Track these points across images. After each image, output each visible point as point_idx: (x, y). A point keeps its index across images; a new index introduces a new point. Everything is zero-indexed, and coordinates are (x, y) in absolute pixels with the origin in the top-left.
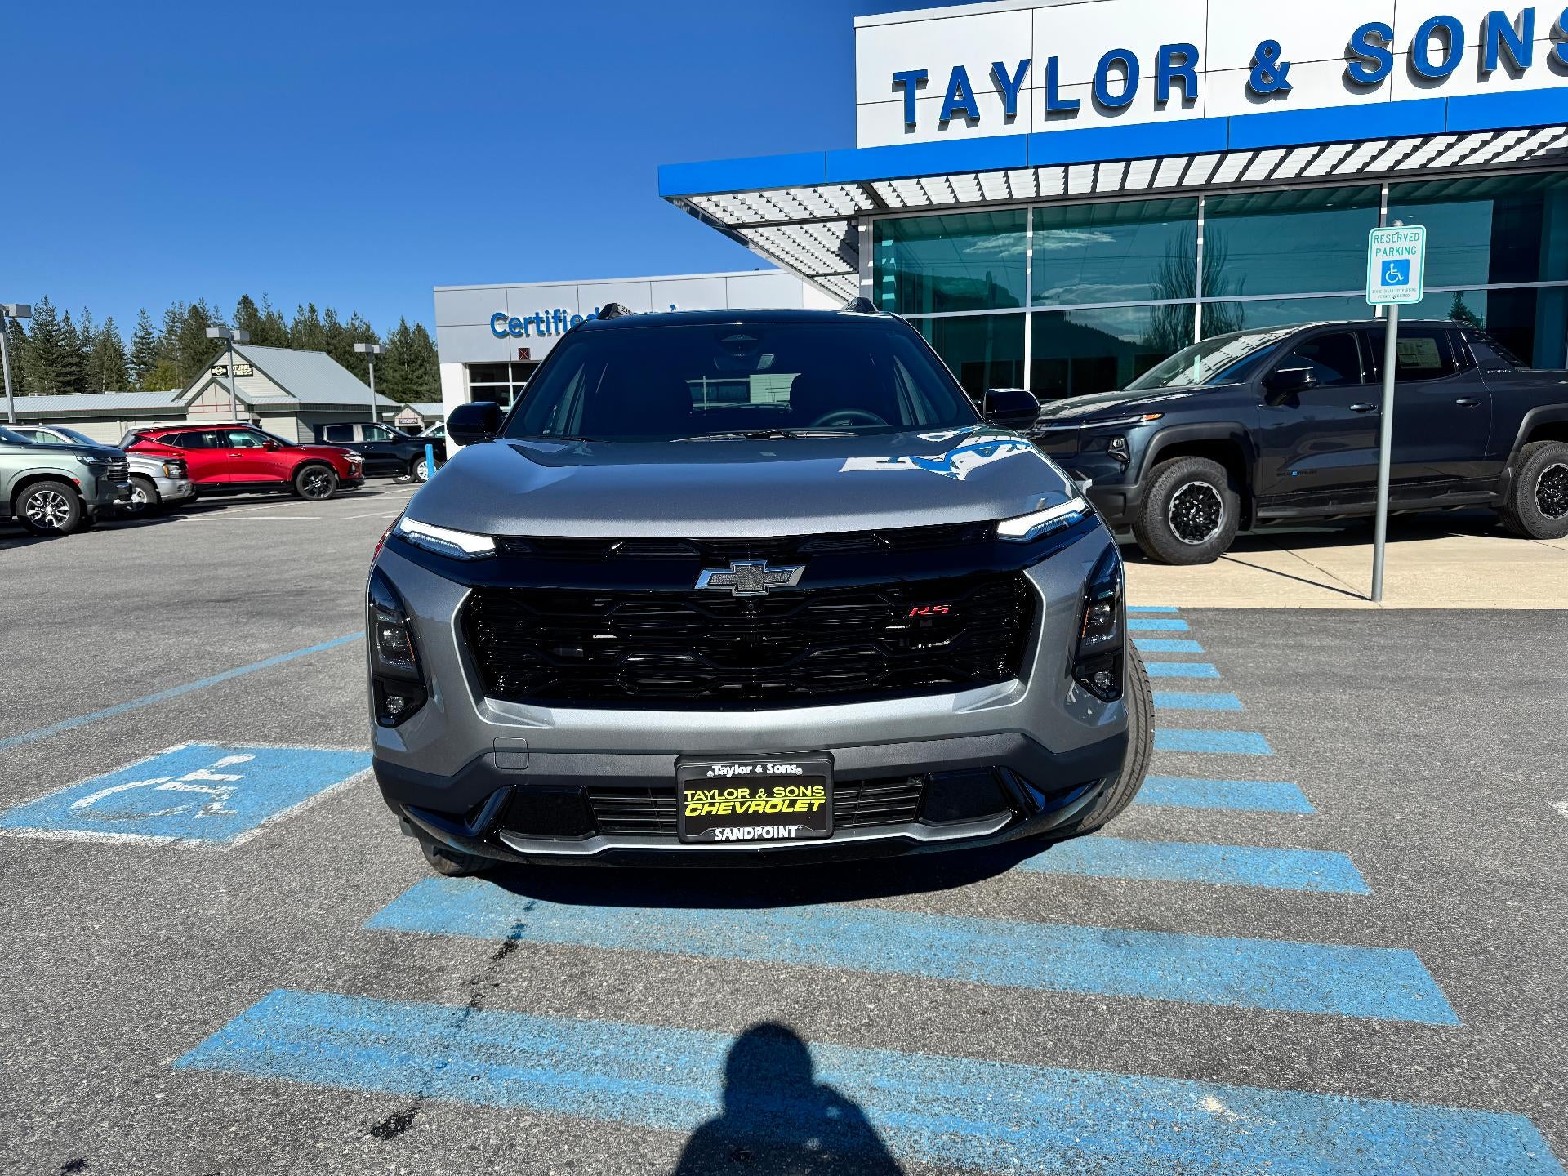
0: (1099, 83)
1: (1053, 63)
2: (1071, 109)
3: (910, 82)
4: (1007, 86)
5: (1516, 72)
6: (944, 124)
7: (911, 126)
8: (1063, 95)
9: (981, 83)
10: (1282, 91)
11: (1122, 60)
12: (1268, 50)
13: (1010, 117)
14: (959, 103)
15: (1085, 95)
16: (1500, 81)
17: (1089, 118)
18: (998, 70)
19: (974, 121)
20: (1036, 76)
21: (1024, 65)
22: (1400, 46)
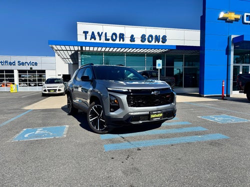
0: (112, 37)
1: (106, 33)
2: (108, 40)
3: (86, 33)
4: (100, 36)
5: (158, 42)
6: (91, 39)
7: (86, 39)
8: (107, 38)
9: (96, 34)
10: (134, 41)
11: (115, 34)
12: (132, 36)
13: (100, 40)
14: (93, 36)
15: (110, 38)
16: (157, 43)
17: (111, 41)
18: (98, 33)
19: (95, 39)
20: (104, 34)
21: (102, 33)
22: (147, 37)
